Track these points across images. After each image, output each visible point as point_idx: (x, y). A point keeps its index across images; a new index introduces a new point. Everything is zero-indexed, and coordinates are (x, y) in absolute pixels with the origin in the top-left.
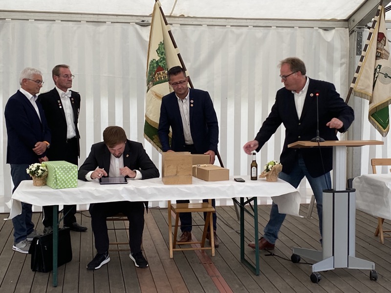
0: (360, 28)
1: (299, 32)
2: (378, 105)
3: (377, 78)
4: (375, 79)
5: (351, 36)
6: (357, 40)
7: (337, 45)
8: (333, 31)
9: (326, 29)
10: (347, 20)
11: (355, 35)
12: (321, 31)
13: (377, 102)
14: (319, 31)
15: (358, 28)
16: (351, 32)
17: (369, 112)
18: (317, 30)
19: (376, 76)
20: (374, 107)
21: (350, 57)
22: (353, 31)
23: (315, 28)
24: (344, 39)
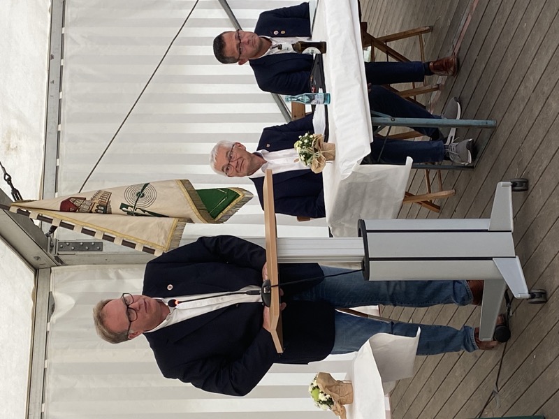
0: (52, 247)
1: (55, 359)
2: (194, 207)
3: (144, 211)
4: (146, 213)
5: (67, 263)
6: (73, 250)
7: (81, 286)
8: (56, 294)
9: (52, 308)
10: (36, 271)
11: (64, 256)
12: (54, 317)
13: (190, 210)
14: (54, 322)
15: (51, 250)
16: (60, 262)
17: (208, 222)
18: (52, 325)
19: (142, 213)
20: (198, 214)
21: (106, 262)
22: (57, 258)
23: (48, 330)
24: (72, 274)
